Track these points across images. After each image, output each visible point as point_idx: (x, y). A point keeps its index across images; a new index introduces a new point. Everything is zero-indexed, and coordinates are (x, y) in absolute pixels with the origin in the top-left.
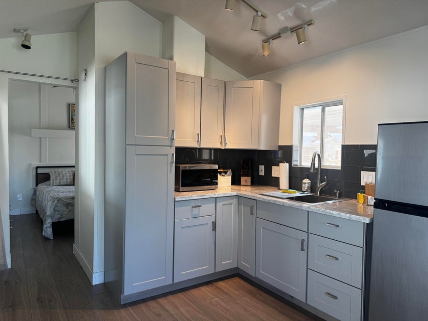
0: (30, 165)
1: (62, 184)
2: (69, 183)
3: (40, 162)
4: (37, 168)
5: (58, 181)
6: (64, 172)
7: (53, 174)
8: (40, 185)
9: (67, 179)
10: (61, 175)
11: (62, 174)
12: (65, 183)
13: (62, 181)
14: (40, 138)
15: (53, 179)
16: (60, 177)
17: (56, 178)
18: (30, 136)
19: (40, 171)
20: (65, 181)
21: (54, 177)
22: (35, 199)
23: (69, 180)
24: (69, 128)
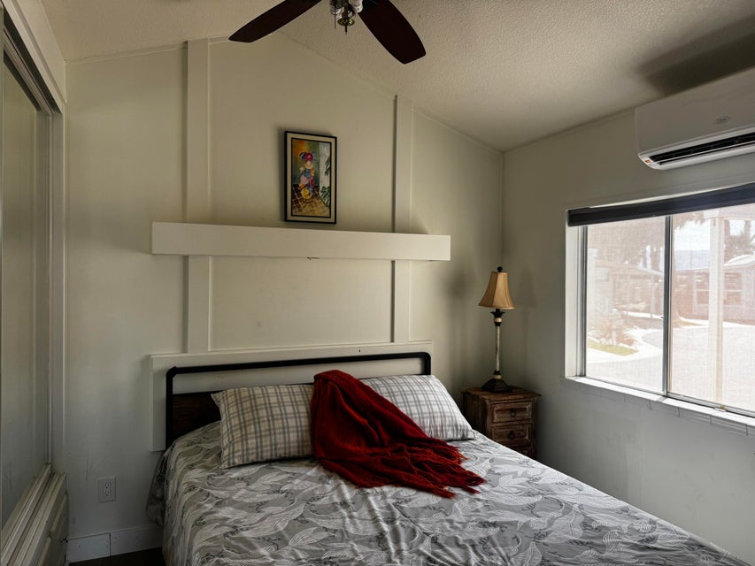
0: (147, 360)
1: (267, 455)
2: (294, 451)
3: (184, 349)
4: (172, 373)
5: (252, 442)
6: (274, 400)
7: (233, 410)
8: (180, 445)
9: (285, 430)
10: (263, 413)
11: (269, 406)
12: (281, 453)
13: (266, 441)
14: (186, 258)
15: (231, 431)
16: (257, 421)
17: (243, 426)
18: (150, 252)
19: (182, 385)
20: (280, 439)
21: (235, 421)
22: (163, 499)
23: (293, 437)
24: (286, 220)
